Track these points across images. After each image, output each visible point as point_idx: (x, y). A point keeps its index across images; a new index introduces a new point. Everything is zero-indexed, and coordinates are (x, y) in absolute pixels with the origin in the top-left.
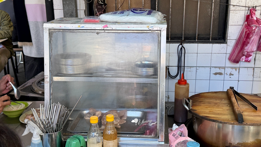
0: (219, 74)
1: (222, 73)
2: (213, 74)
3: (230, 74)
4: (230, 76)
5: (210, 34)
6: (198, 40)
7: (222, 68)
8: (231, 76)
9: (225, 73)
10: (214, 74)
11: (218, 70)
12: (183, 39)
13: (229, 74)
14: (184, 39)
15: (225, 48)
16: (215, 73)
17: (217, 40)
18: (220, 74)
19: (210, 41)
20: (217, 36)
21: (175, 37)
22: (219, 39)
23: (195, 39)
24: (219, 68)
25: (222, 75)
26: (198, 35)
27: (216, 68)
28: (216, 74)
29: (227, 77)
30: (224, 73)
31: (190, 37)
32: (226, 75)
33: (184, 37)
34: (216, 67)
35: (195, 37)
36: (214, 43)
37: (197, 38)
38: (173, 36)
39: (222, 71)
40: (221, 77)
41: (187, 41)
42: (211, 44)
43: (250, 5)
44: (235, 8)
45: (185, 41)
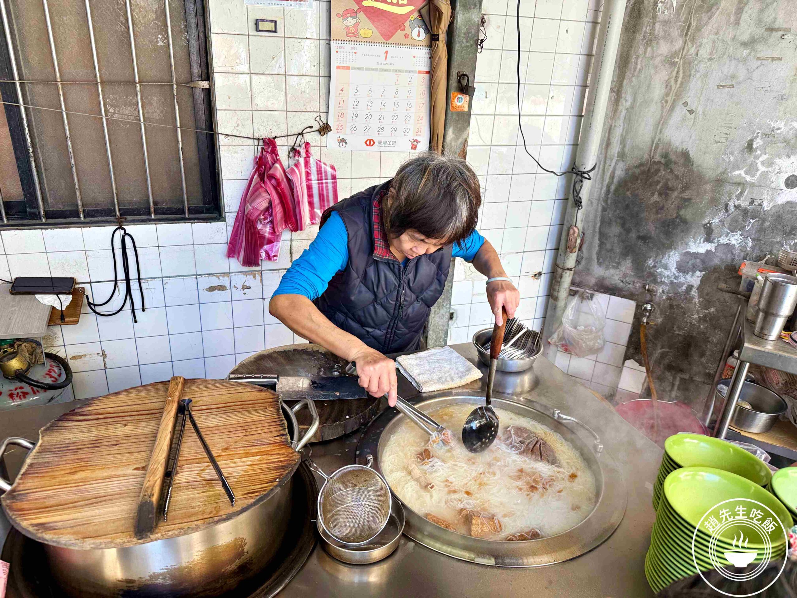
0: (219, 290)
1: (224, 286)
2: (205, 290)
3: (243, 286)
4: (244, 292)
5: (183, 202)
6: (155, 214)
7: (224, 276)
8: (246, 291)
9: (232, 285)
10: (207, 290)
11: (215, 282)
12: (118, 214)
13: (240, 287)
14: (121, 215)
15: (222, 231)
16: (208, 287)
17: (202, 212)
18: (221, 288)
19: (187, 216)
20: (201, 205)
21: (97, 211)
22: (208, 211)
23: (149, 214)
24: (217, 275)
25: (227, 289)
26: (155, 204)
27: (210, 277)
28: (211, 289)
29: (238, 294)
30: (230, 286)
31: (137, 209)
32: (234, 289)
33: (120, 210)
34: (209, 275)
35: (149, 208)
36: (196, 221)
37: (152, 210)
38: (89, 209)
39: (224, 281)
40: (225, 295)
41: (129, 218)
42: (189, 225)
43: (265, 133)
44: (230, 140)
45: (126, 219)
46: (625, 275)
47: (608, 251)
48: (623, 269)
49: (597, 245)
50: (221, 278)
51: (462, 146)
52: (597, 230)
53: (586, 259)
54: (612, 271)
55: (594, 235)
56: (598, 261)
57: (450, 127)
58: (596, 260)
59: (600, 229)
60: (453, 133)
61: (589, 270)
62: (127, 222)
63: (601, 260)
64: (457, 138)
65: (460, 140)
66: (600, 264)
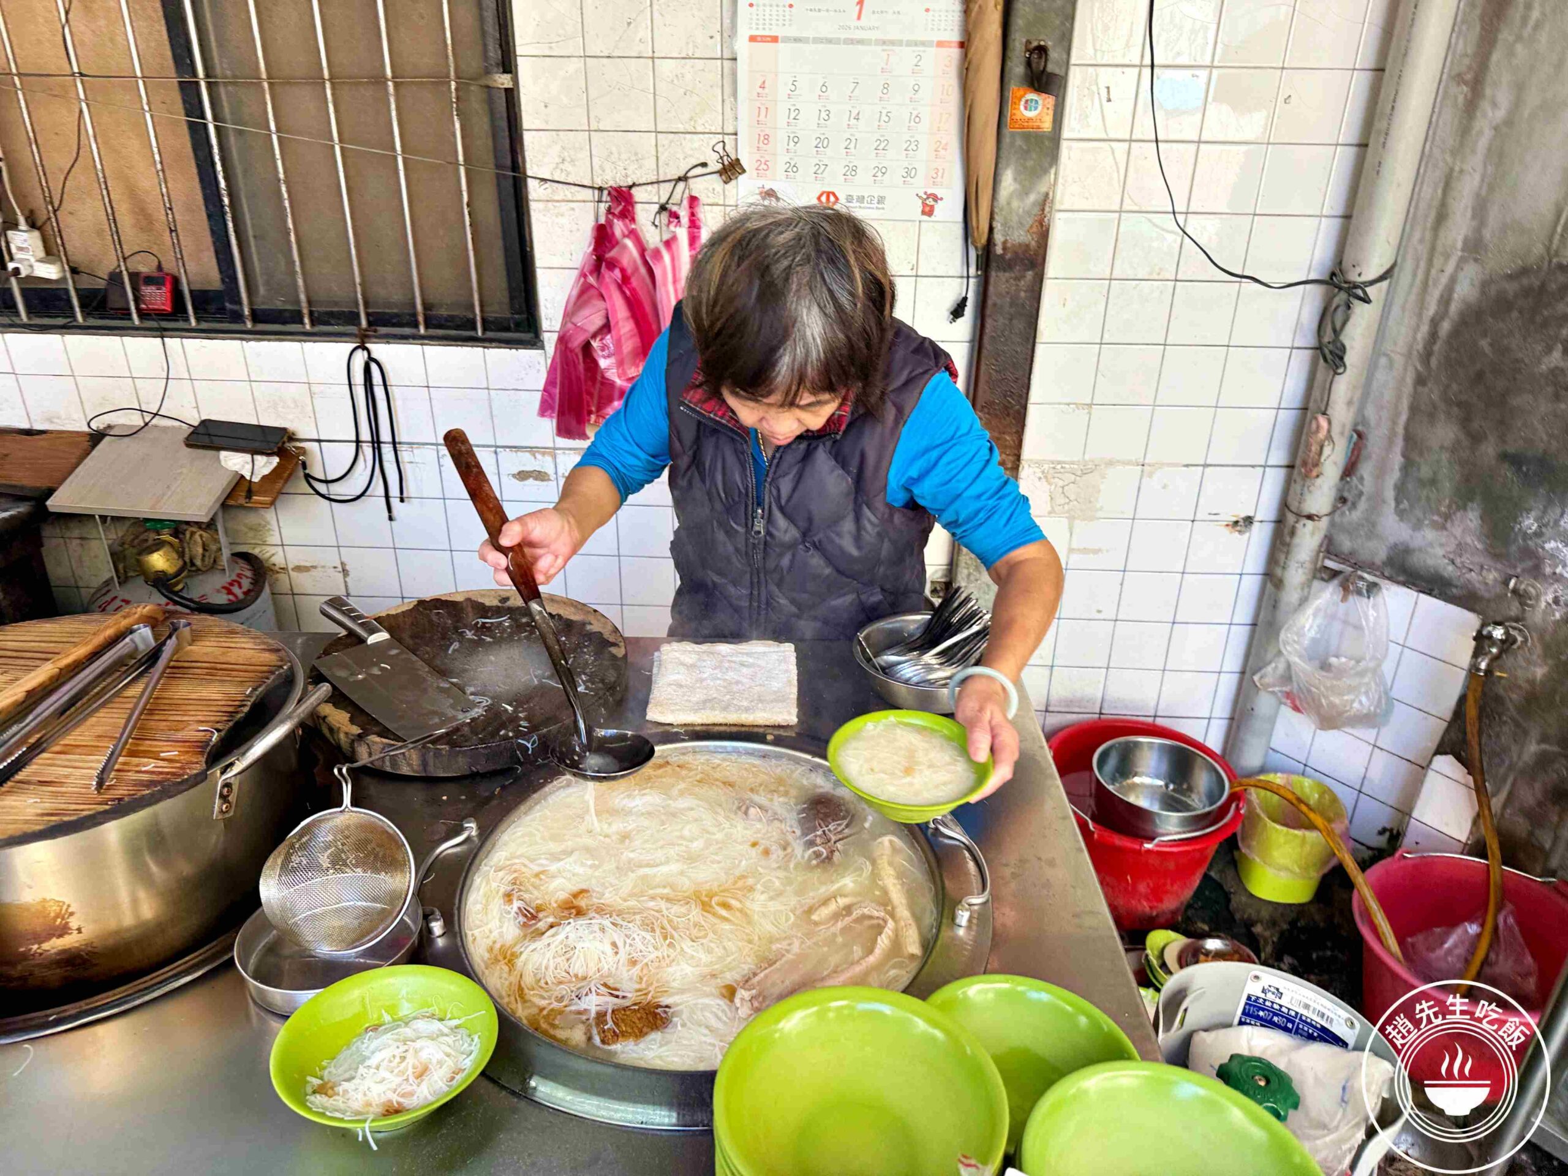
0: (536, 479)
1: (545, 472)
5: (472, 306)
6: (427, 327)
7: (543, 454)
10: (514, 476)
11: (528, 463)
12: (364, 323)
14: (370, 323)
15: (538, 367)
16: (516, 472)
17: (507, 329)
18: (539, 475)
19: (478, 334)
20: (508, 314)
21: (331, 314)
22: (518, 327)
23: (416, 325)
24: (532, 450)
25: (549, 480)
26: (427, 307)
27: (519, 454)
28: (522, 476)
30: (556, 473)
31: (396, 315)
33: (368, 315)
34: (518, 448)
35: (414, 315)
36: (494, 344)
37: (421, 319)
38: (320, 309)
39: (544, 463)
40: (545, 489)
41: (383, 330)
42: (479, 351)
43: (613, 177)
44: (549, 190)
45: (375, 331)
46: (1461, 547)
47: (1422, 483)
48: (1457, 531)
49: (1397, 467)
50: (538, 456)
51: (1036, 210)
52: (1400, 430)
53: (1369, 499)
54: (1429, 534)
55: (1391, 441)
56: (1397, 506)
57: (1008, 165)
58: (1393, 504)
59: (1406, 429)
60: (1015, 179)
61: (1374, 525)
62: (376, 337)
63: (1405, 504)
64: (1025, 192)
65: (1032, 197)
66: (1401, 514)
